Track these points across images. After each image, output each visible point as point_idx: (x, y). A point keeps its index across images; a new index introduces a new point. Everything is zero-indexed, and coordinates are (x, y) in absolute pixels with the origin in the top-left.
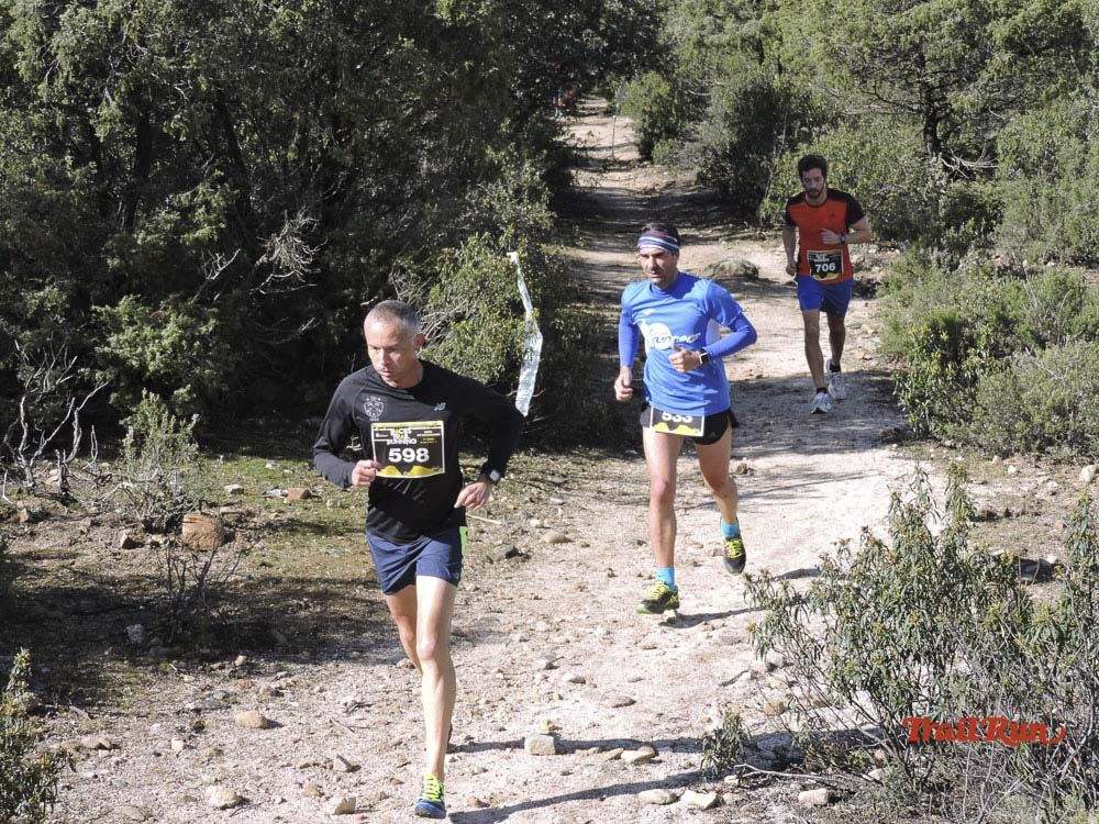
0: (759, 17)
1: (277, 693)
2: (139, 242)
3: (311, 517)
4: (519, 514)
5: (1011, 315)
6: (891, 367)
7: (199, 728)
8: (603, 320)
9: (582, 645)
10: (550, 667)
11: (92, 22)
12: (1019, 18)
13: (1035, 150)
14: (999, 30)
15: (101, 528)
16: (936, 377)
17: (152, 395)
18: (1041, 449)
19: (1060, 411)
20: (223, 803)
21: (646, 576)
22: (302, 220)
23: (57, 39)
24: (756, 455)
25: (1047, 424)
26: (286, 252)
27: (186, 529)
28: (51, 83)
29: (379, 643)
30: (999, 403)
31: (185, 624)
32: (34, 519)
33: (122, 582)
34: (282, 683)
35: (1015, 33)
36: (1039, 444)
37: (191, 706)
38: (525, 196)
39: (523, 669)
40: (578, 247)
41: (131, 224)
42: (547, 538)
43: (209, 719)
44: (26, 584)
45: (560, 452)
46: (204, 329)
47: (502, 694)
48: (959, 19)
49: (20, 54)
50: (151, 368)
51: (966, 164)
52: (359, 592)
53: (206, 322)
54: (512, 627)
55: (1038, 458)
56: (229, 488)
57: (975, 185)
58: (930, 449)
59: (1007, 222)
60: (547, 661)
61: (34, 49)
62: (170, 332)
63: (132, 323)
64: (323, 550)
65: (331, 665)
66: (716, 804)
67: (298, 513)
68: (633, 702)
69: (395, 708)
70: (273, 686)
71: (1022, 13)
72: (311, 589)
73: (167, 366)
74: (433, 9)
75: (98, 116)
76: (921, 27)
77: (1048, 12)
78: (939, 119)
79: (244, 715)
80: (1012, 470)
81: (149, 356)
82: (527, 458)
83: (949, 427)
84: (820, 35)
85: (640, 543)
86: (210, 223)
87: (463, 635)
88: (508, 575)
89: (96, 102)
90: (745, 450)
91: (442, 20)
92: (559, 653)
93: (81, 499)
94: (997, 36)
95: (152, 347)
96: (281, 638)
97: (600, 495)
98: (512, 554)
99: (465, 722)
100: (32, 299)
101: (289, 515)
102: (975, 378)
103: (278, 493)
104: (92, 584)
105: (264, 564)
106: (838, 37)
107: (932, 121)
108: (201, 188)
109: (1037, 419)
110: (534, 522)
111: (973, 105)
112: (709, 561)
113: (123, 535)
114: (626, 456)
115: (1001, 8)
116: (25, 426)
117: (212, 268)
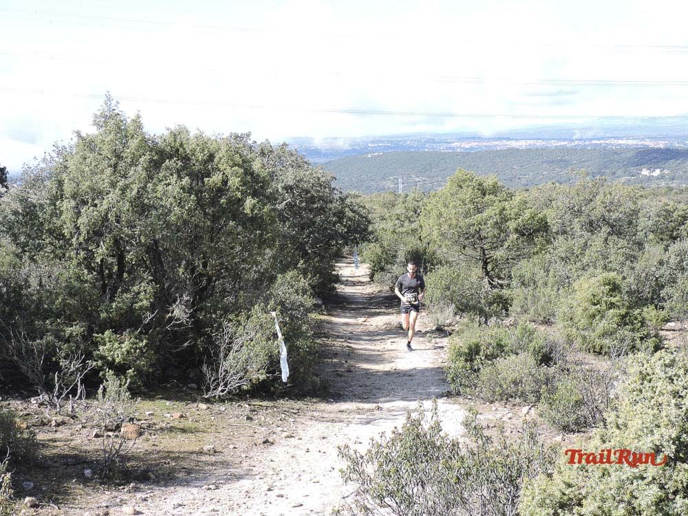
1: (145, 500)
2: (114, 307)
3: (181, 426)
4: (274, 425)
5: (503, 343)
7: (106, 514)
8: (334, 345)
9: (287, 481)
10: (269, 490)
11: (95, 213)
12: (520, 220)
13: (528, 275)
14: (512, 225)
15: (86, 429)
16: (462, 368)
17: (110, 371)
18: (507, 399)
21: (323, 452)
22: (186, 298)
23: (80, 221)
24: (385, 402)
25: (509, 388)
26: (179, 312)
27: (122, 429)
29: (196, 479)
30: (489, 379)
31: (110, 469)
32: (58, 425)
33: (89, 452)
34: (148, 495)
35: (519, 226)
36: (506, 397)
37: (105, 505)
38: (300, 292)
39: (257, 491)
40: (324, 315)
41: (112, 300)
42: (285, 434)
43: (112, 510)
44: (47, 452)
45: (299, 400)
46: (141, 344)
47: (245, 501)
48: (495, 220)
49: (65, 227)
50: (117, 361)
51: (500, 282)
52: (194, 457)
53: (142, 341)
54: (257, 473)
55: (506, 403)
56: (148, 413)
57: (504, 291)
58: (461, 399)
59: (514, 306)
60: (268, 487)
61: (71, 225)
62: (126, 346)
63: (110, 342)
64: (183, 439)
65: (172, 488)
67: (176, 424)
68: (301, 505)
69: (195, 507)
70: (144, 497)
71: (521, 217)
72: (172, 455)
73: (124, 360)
74: (244, 209)
75: (98, 253)
76: (480, 224)
77: (532, 217)
78: (489, 262)
79: (128, 509)
80: (494, 408)
81: (116, 356)
82: (284, 402)
83: (468, 390)
84: (437, 227)
85: (324, 438)
86: (147, 299)
87: (235, 476)
88: (262, 451)
89: (97, 247)
90: (381, 399)
91: (247, 214)
92: (275, 484)
93: (80, 417)
94: (511, 227)
95: (117, 352)
96: (153, 476)
97: (312, 418)
99: (225, 513)
100: (68, 330)
101: (171, 425)
102: (479, 369)
103: (169, 415)
104: (76, 452)
105: (154, 445)
106: (445, 227)
107: (486, 263)
108: (143, 284)
109: (505, 387)
110: (279, 429)
113: (95, 431)
114: (328, 402)
115: (513, 216)
116: (57, 385)
117: (146, 318)
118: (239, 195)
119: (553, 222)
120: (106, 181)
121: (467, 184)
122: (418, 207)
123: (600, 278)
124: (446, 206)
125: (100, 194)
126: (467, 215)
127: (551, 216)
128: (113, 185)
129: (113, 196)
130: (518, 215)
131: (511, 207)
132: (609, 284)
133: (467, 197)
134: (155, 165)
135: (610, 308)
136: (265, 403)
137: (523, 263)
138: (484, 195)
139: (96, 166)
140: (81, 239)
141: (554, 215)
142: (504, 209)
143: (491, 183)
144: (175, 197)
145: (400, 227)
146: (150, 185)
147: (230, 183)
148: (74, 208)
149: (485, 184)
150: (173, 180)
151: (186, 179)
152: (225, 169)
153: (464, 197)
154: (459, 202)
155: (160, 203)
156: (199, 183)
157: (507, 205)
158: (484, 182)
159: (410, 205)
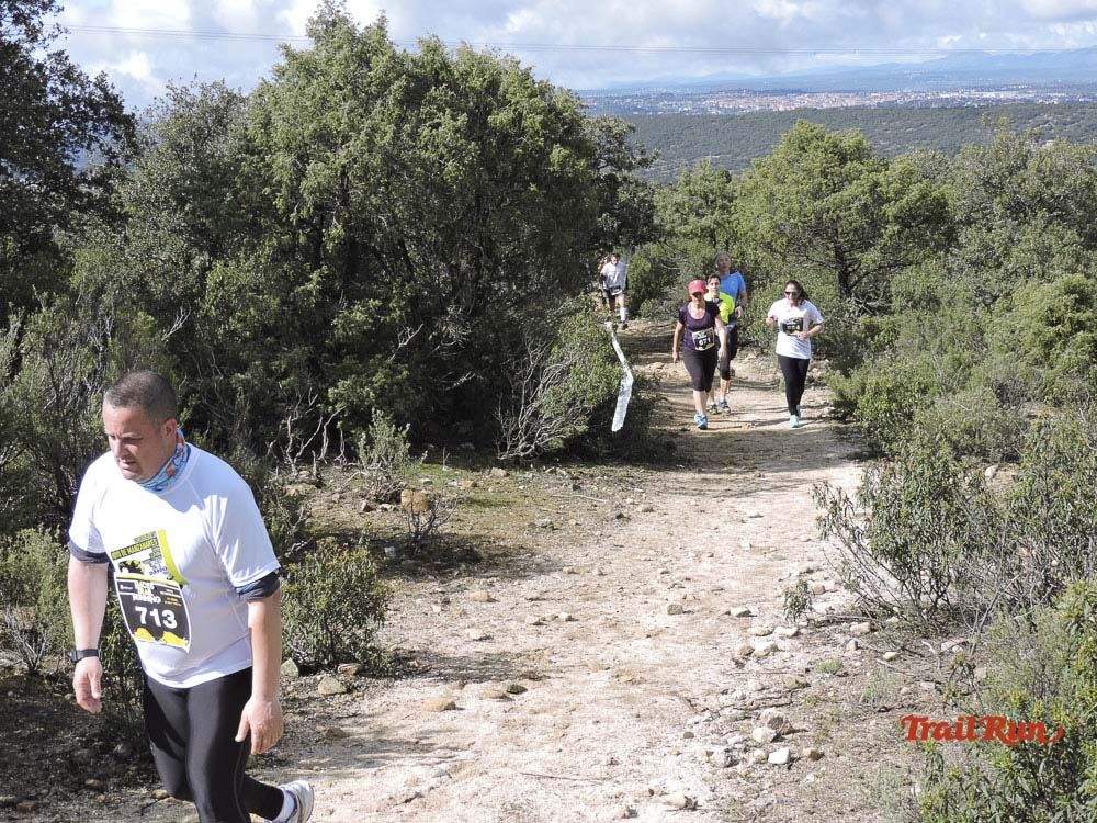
0: (712, 214)
1: (491, 585)
3: (480, 497)
4: (617, 497)
7: (447, 602)
11: (327, 172)
12: (904, 201)
13: (919, 290)
14: (890, 210)
15: (347, 500)
16: (886, 411)
17: (378, 412)
19: (969, 431)
20: (479, 637)
23: (304, 183)
26: (451, 327)
27: (403, 500)
28: (299, 212)
31: (422, 547)
34: (495, 579)
35: (901, 211)
39: (647, 574)
41: (351, 309)
42: (640, 509)
43: (451, 597)
45: (633, 465)
46: (399, 378)
47: (637, 584)
48: (863, 202)
49: (278, 194)
51: (868, 303)
53: (400, 373)
56: (423, 480)
57: (877, 319)
59: (902, 338)
61: (288, 191)
62: (378, 379)
66: (797, 635)
67: (472, 494)
70: (487, 581)
71: (905, 198)
74: (549, 164)
75: (329, 235)
76: (837, 208)
77: (923, 197)
78: (850, 273)
79: (474, 595)
82: (613, 468)
84: (767, 215)
86: (401, 309)
88: (620, 528)
89: (327, 228)
91: (554, 172)
93: (328, 484)
94: (889, 214)
97: (666, 489)
98: (620, 516)
101: (466, 495)
103: (455, 483)
106: (780, 216)
107: (844, 278)
109: (955, 438)
110: (629, 500)
111: (874, 262)
112: (751, 520)
113: (364, 503)
114: (676, 469)
115: (891, 195)
116: (291, 436)
117: (405, 336)
118: (541, 142)
119: (958, 204)
120: (343, 121)
121: (814, 143)
122: (711, 191)
123: (1058, 282)
124: (780, 181)
125: (326, 139)
126: (816, 194)
127: (957, 196)
128: (352, 128)
129: (356, 144)
130: (899, 194)
131: (887, 180)
132: (1072, 292)
133: (817, 166)
134: (414, 96)
135: (1077, 331)
136: (586, 471)
137: (909, 271)
138: (843, 160)
139: (323, 98)
140: (304, 213)
141: (956, 192)
142: (876, 184)
143: (852, 142)
144: (446, 146)
145: (680, 225)
146: (408, 127)
147: (526, 123)
148: (295, 164)
149: (843, 145)
150: (445, 118)
151: (463, 118)
152: (518, 102)
153: (811, 165)
154: (802, 174)
155: (425, 155)
156: (477, 125)
157: (881, 178)
158: (841, 141)
159: (698, 187)
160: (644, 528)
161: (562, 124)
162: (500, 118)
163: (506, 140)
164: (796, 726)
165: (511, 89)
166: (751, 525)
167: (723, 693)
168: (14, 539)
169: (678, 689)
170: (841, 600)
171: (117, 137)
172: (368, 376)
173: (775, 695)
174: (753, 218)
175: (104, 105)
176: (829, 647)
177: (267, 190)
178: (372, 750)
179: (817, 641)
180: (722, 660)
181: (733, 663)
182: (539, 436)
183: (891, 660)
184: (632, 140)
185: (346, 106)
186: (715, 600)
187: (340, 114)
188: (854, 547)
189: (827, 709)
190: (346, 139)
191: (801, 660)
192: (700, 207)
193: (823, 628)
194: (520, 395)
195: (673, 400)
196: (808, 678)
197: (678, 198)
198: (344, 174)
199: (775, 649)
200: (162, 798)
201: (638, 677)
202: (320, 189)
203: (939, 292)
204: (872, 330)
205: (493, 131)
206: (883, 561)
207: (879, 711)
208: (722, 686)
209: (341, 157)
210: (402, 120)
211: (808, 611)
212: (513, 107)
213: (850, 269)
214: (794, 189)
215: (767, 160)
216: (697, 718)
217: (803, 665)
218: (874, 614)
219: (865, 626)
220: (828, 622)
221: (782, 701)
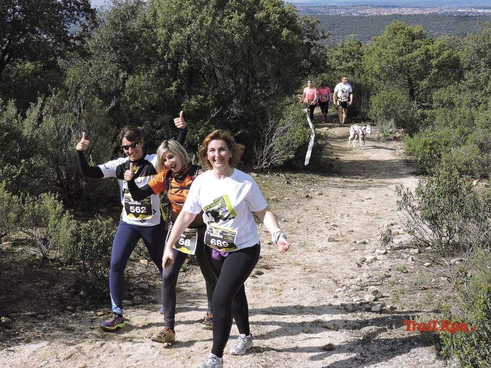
0: (353, 61)
4: (306, 187)
6: (408, 158)
9: (334, 218)
10: (327, 223)
11: (181, 37)
12: (440, 58)
13: (445, 99)
14: (434, 62)
16: (429, 154)
19: (466, 164)
23: (171, 42)
26: (235, 109)
28: (168, 55)
35: (439, 63)
41: (190, 99)
42: (316, 193)
45: (314, 174)
48: (422, 58)
51: (422, 104)
57: (426, 111)
59: (437, 121)
66: (386, 253)
74: (281, 37)
75: (181, 66)
76: (410, 61)
77: (449, 56)
78: (414, 90)
82: (305, 175)
84: (378, 63)
86: (212, 100)
88: (307, 202)
89: (181, 61)
91: (283, 40)
94: (433, 64)
97: (329, 185)
98: (307, 197)
106: (384, 63)
107: (412, 92)
109: (460, 167)
110: (312, 189)
111: (426, 85)
112: (366, 200)
114: (333, 176)
115: (435, 55)
117: (214, 112)
118: (278, 27)
119: (465, 61)
120: (189, 15)
121: (401, 31)
122: (353, 51)
124: (385, 47)
125: (181, 22)
126: (401, 54)
127: (464, 57)
128: (194, 17)
129: (194, 26)
130: (438, 55)
131: (433, 48)
133: (401, 41)
134: (221, 5)
136: (293, 175)
137: (442, 90)
138: (413, 39)
139: (181, 4)
140: (170, 55)
141: (464, 55)
142: (428, 50)
143: (418, 31)
144: (235, 27)
145: (338, 66)
146: (218, 18)
147: (272, 18)
148: (167, 33)
149: (413, 32)
150: (235, 15)
151: (243, 15)
152: (268, 9)
153: (399, 41)
154: (394, 45)
155: (226, 31)
156: (249, 18)
157: (430, 47)
158: (413, 30)
159: (347, 49)
160: (318, 201)
161: (288, 19)
162: (260, 15)
163: (262, 25)
164: (384, 295)
165: (265, 3)
166: (366, 202)
167: (352, 278)
168: (38, 198)
169: (331, 276)
170: (406, 238)
171: (87, 19)
172: (197, 130)
173: (375, 280)
174: (372, 63)
175: (83, 4)
176: (400, 259)
177: (154, 45)
178: (194, 298)
179: (395, 257)
180: (351, 263)
181: (357, 265)
182: (273, 159)
183: (427, 266)
184: (318, 26)
185: (191, 8)
186: (349, 236)
187: (188, 11)
188: (413, 214)
189: (398, 288)
190: (190, 23)
191: (387, 265)
192: (348, 57)
193: (398, 251)
194: (265, 141)
195: (332, 144)
196: (390, 273)
197: (338, 53)
198: (189, 39)
199: (376, 259)
200: (100, 316)
201: (314, 270)
202: (178, 45)
203: (455, 100)
204: (424, 116)
205: (257, 21)
206: (426, 222)
207: (422, 290)
208: (351, 275)
209: (188, 31)
210: (216, 15)
211: (391, 243)
212: (266, 11)
213: (414, 88)
214: (391, 51)
215: (379, 37)
216: (340, 289)
217: (388, 267)
218: (421, 245)
219: (416, 251)
220: (400, 248)
221: (378, 283)
